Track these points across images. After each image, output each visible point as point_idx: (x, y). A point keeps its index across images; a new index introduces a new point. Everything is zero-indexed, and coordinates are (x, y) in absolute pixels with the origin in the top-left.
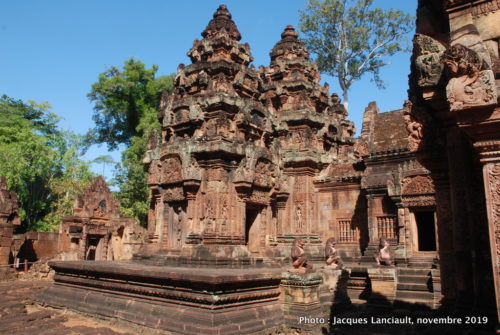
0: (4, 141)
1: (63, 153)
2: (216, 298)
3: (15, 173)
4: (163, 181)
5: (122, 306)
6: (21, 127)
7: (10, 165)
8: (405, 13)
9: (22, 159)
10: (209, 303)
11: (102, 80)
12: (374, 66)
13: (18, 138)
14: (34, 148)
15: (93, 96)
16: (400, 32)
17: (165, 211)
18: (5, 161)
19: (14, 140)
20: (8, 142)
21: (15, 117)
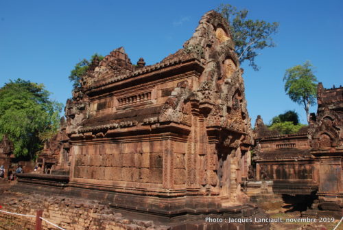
0: (16, 108)
1: (51, 115)
2: (63, 185)
3: (22, 127)
4: (62, 140)
5: (37, 190)
6: (27, 99)
7: (19, 122)
8: (267, 23)
9: (26, 119)
10: (60, 186)
11: (77, 68)
12: (250, 56)
13: (24, 106)
14: (33, 112)
15: (72, 78)
16: (264, 34)
17: (64, 152)
18: (16, 120)
19: (22, 108)
20: (19, 109)
21: (23, 93)
